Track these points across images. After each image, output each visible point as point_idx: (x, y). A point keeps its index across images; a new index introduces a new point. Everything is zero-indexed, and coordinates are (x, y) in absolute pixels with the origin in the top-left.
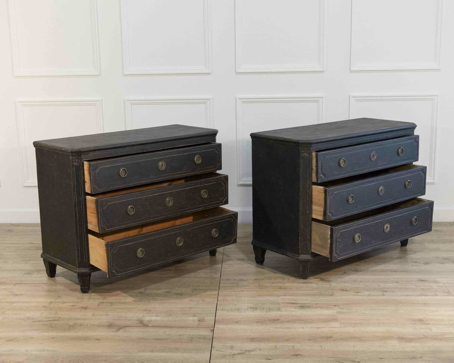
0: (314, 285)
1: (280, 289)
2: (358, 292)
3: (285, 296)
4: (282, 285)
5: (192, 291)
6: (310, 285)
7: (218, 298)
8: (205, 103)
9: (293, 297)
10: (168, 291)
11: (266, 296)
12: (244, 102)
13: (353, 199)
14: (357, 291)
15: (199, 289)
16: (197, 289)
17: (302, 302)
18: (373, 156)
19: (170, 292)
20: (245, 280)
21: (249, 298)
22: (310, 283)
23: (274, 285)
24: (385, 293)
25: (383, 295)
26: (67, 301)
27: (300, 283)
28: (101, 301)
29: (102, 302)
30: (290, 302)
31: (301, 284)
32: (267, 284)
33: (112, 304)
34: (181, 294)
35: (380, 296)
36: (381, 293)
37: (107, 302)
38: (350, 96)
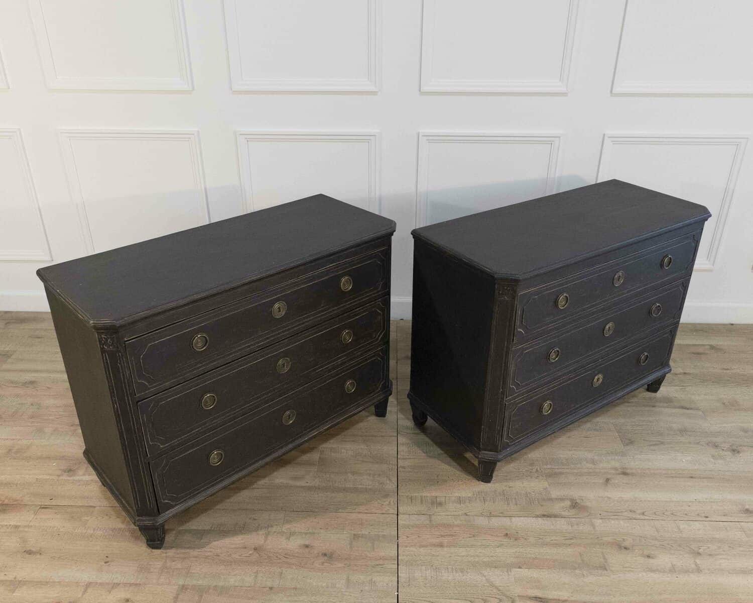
1: (506, 540)
2: (649, 557)
4: (508, 522)
5: (351, 545)
7: (399, 574)
8: (367, 141)
11: (486, 565)
13: (558, 354)
14: (646, 552)
15: (362, 536)
16: (357, 537)
18: (619, 279)
19: (311, 547)
20: (440, 504)
21: (454, 573)
23: (493, 522)
24: (698, 561)
25: (699, 570)
34: (331, 557)
35: (693, 572)
36: (691, 561)
38: (604, 135)
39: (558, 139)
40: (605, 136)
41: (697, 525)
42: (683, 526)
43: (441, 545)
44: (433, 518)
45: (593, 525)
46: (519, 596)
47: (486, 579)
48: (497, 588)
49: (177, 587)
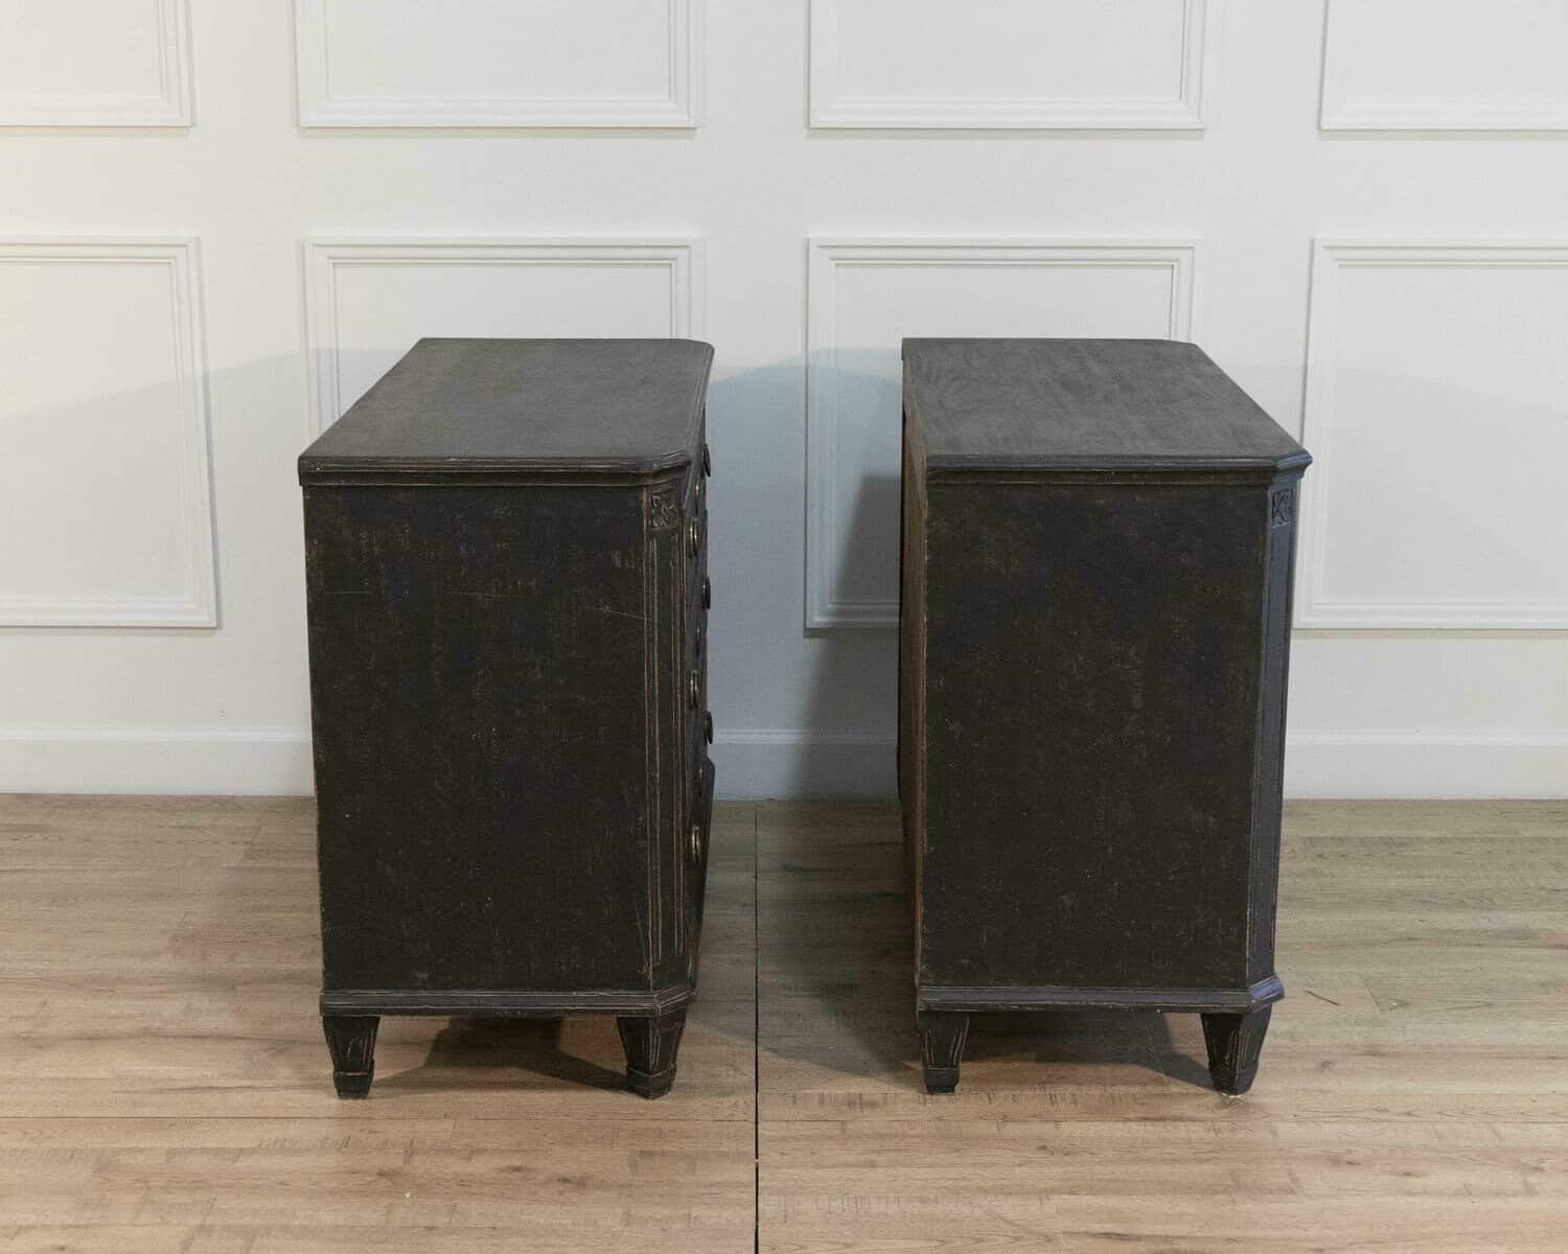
0: (1196, 1132)
1: (1042, 1155)
2: (1408, 1174)
3: (1072, 1193)
4: (1049, 1129)
5: (633, 1166)
6: (1183, 1131)
7: (760, 1207)
8: (668, 263)
9: (1111, 1202)
10: (516, 1163)
11: (985, 1191)
12: (840, 262)
14: (1402, 1168)
15: (664, 1154)
16: (650, 1155)
17: (1159, 1230)
19: (529, 1170)
20: (872, 1104)
21: (903, 1204)
22: (1175, 1119)
23: (1011, 1129)
24: (1533, 1179)
25: (1530, 1192)
26: (32, 1219)
27: (1129, 1120)
28: (195, 1221)
29: (201, 1227)
30: (1097, 1228)
31: (1133, 1125)
32: (982, 1128)
33: (252, 1240)
34: (581, 1183)
35: (1515, 1195)
36: (1513, 1180)
37: (227, 1228)
38: (1312, 242)
41: (1547, 1129)
42: (1506, 1130)
43: (872, 1165)
44: (850, 1126)
45: (1275, 1134)
46: (1064, 1233)
47: (985, 1212)
48: (1010, 1222)
49: (186, 1229)
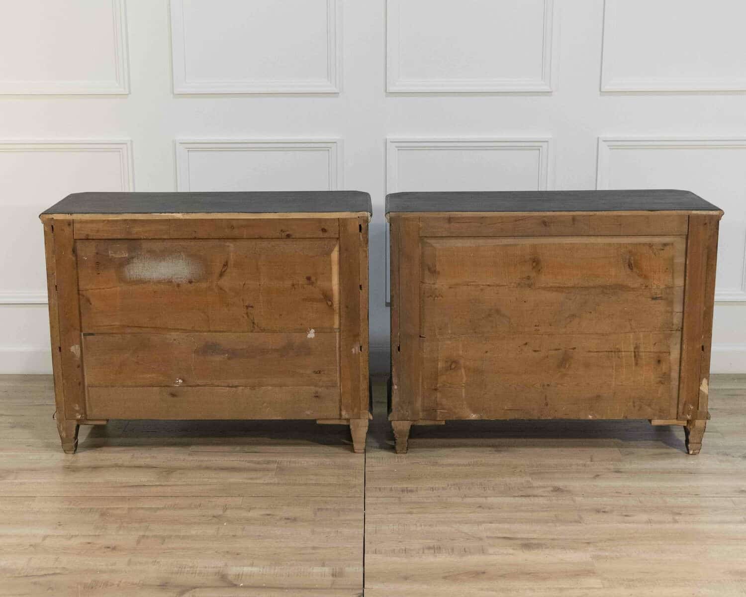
0: (542, 501)
1: (479, 509)
2: (627, 515)
3: (490, 523)
4: (483, 500)
5: (315, 513)
6: (537, 500)
8: (327, 149)
10: (268, 512)
12: (400, 149)
14: (624, 514)
15: (327, 509)
16: (322, 509)
19: (273, 515)
20: (412, 491)
21: (423, 527)
22: (534, 496)
23: (467, 500)
24: (677, 518)
25: (675, 521)
26: (77, 533)
27: (515, 496)
28: (141, 534)
29: (144, 536)
30: (502, 535)
31: (517, 498)
32: (454, 499)
33: (164, 540)
34: (294, 520)
35: (668, 523)
36: (670, 518)
37: (154, 536)
38: (598, 138)
39: (546, 143)
40: (600, 139)
42: (669, 500)
43: (411, 513)
44: (402, 499)
46: (487, 537)
47: (456, 529)
48: (466, 533)
49: (138, 536)
